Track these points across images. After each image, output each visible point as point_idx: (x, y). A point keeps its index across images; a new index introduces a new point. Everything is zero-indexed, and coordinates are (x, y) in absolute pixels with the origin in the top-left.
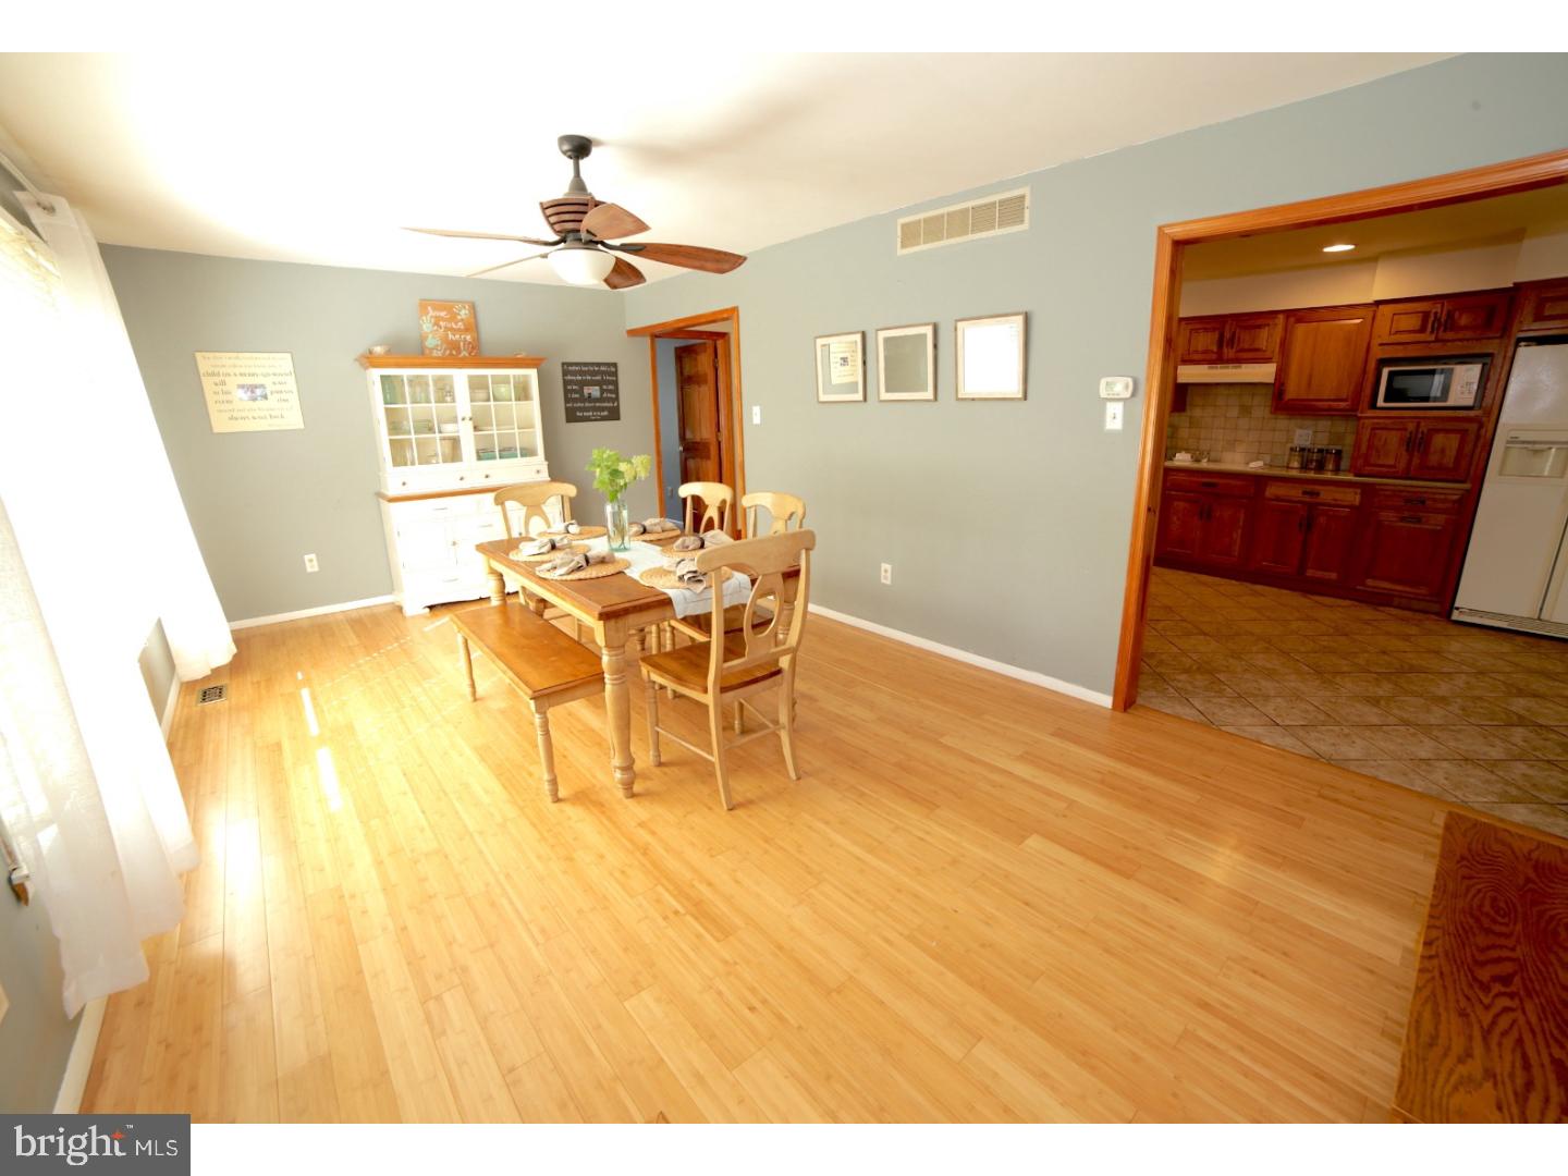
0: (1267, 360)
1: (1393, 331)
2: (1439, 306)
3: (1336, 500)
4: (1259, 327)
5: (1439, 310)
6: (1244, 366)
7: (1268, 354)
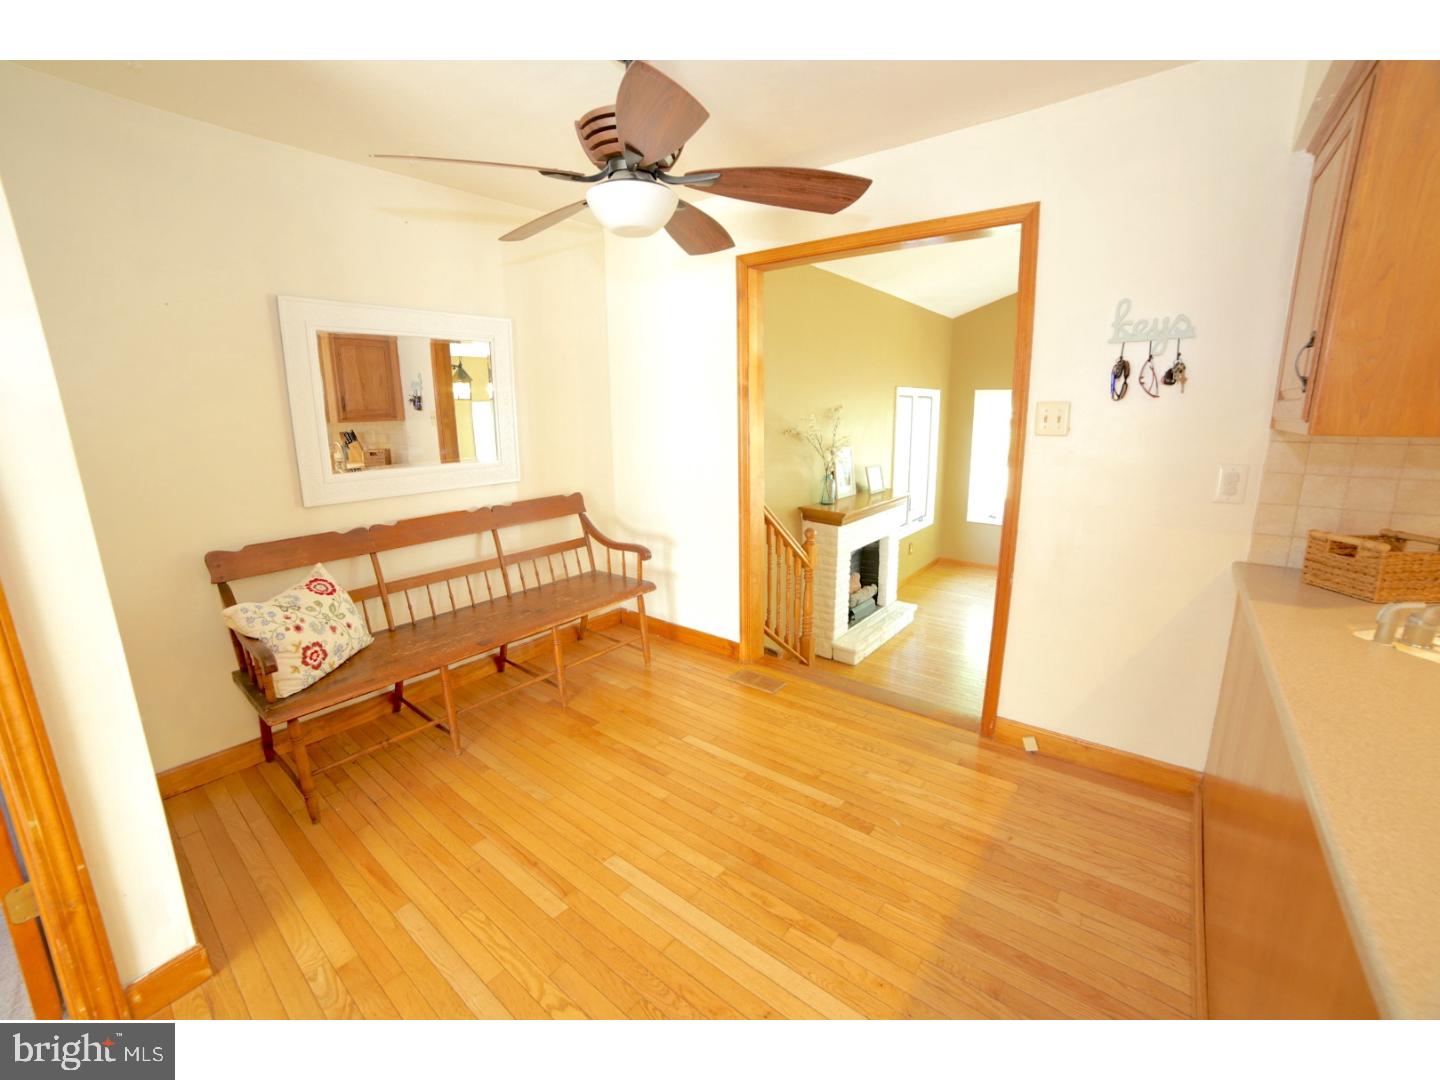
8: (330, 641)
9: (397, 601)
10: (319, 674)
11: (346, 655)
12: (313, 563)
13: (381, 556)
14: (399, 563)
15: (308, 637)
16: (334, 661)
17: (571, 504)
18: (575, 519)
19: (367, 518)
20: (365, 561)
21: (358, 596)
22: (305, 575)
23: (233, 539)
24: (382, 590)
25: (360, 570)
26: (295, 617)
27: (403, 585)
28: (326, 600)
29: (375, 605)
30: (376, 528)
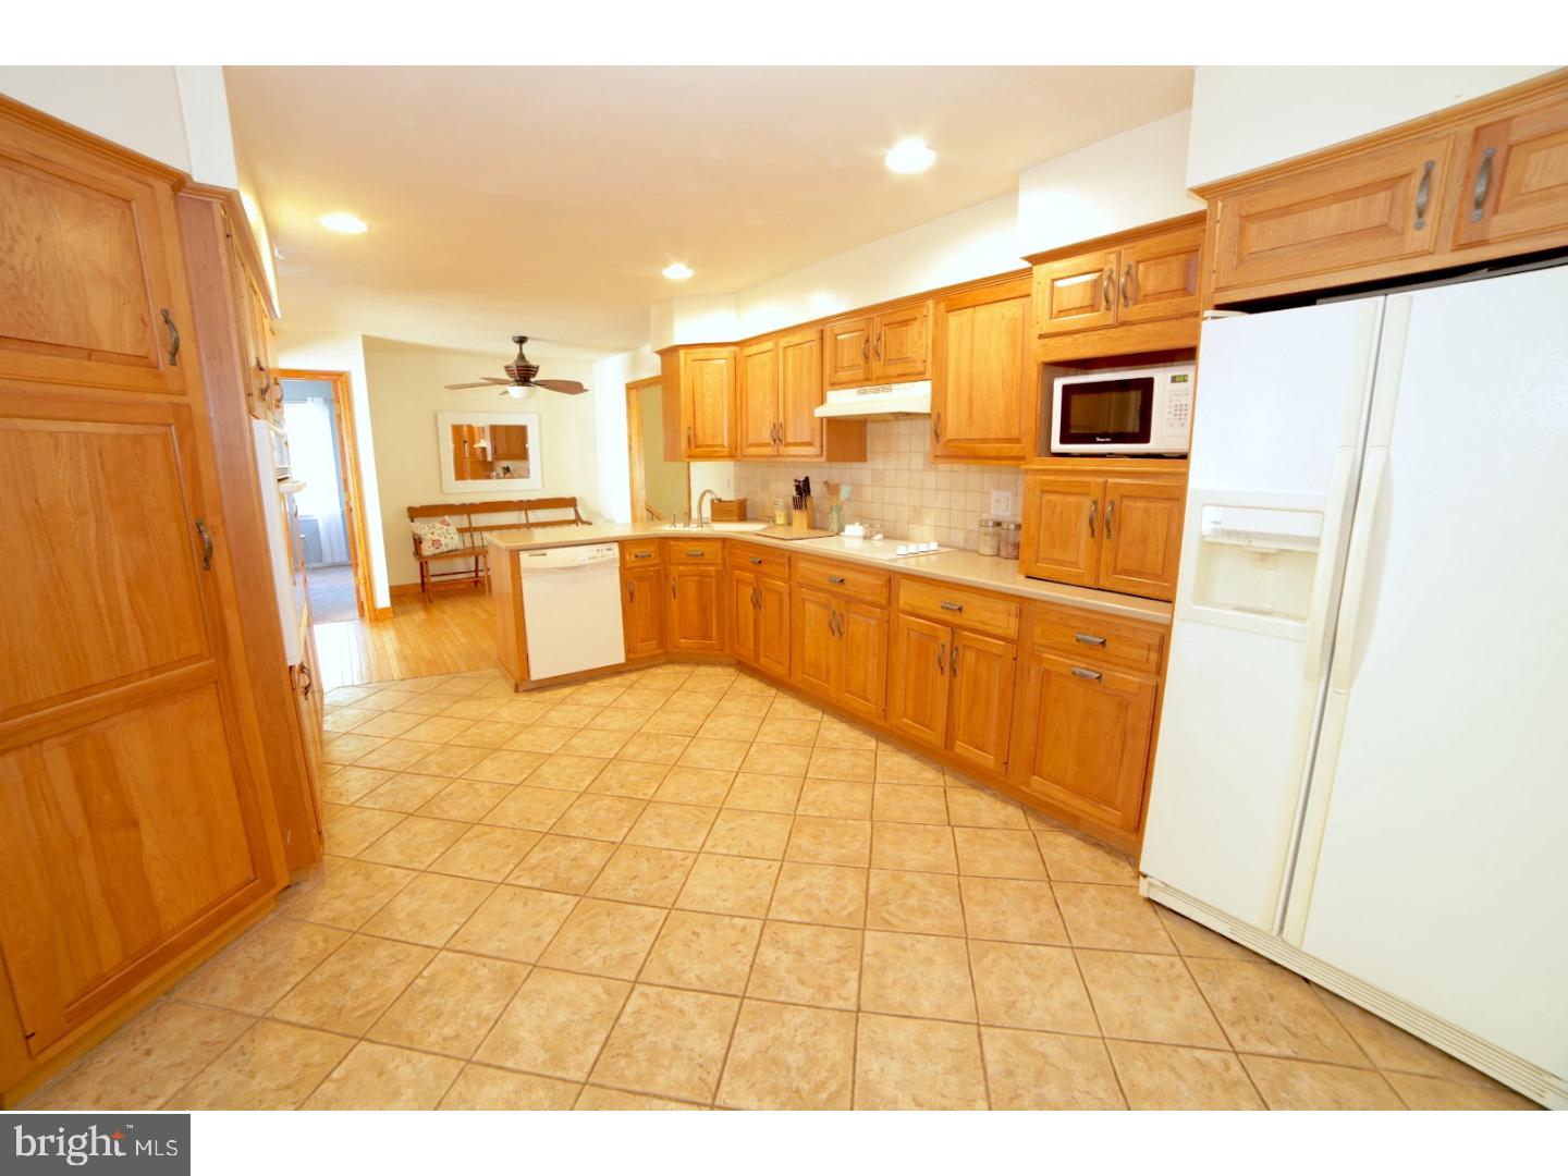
0: (918, 376)
1: (1055, 311)
2: (1113, 257)
3: (983, 622)
4: (906, 322)
5: (1114, 267)
6: (895, 386)
7: (919, 367)
8: (443, 541)
9: (477, 536)
10: (438, 551)
11: (449, 549)
12: (444, 515)
13: (472, 516)
14: (480, 520)
15: (435, 537)
16: (443, 549)
17: (570, 502)
18: (572, 510)
19: (468, 500)
20: (465, 517)
21: (461, 531)
22: (440, 519)
23: (417, 503)
24: (471, 530)
25: (463, 521)
26: (432, 530)
27: (481, 529)
28: (445, 527)
29: (467, 536)
30: (471, 505)
